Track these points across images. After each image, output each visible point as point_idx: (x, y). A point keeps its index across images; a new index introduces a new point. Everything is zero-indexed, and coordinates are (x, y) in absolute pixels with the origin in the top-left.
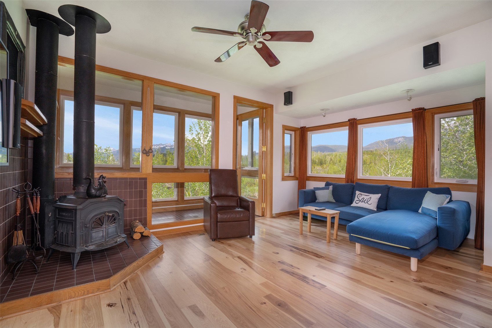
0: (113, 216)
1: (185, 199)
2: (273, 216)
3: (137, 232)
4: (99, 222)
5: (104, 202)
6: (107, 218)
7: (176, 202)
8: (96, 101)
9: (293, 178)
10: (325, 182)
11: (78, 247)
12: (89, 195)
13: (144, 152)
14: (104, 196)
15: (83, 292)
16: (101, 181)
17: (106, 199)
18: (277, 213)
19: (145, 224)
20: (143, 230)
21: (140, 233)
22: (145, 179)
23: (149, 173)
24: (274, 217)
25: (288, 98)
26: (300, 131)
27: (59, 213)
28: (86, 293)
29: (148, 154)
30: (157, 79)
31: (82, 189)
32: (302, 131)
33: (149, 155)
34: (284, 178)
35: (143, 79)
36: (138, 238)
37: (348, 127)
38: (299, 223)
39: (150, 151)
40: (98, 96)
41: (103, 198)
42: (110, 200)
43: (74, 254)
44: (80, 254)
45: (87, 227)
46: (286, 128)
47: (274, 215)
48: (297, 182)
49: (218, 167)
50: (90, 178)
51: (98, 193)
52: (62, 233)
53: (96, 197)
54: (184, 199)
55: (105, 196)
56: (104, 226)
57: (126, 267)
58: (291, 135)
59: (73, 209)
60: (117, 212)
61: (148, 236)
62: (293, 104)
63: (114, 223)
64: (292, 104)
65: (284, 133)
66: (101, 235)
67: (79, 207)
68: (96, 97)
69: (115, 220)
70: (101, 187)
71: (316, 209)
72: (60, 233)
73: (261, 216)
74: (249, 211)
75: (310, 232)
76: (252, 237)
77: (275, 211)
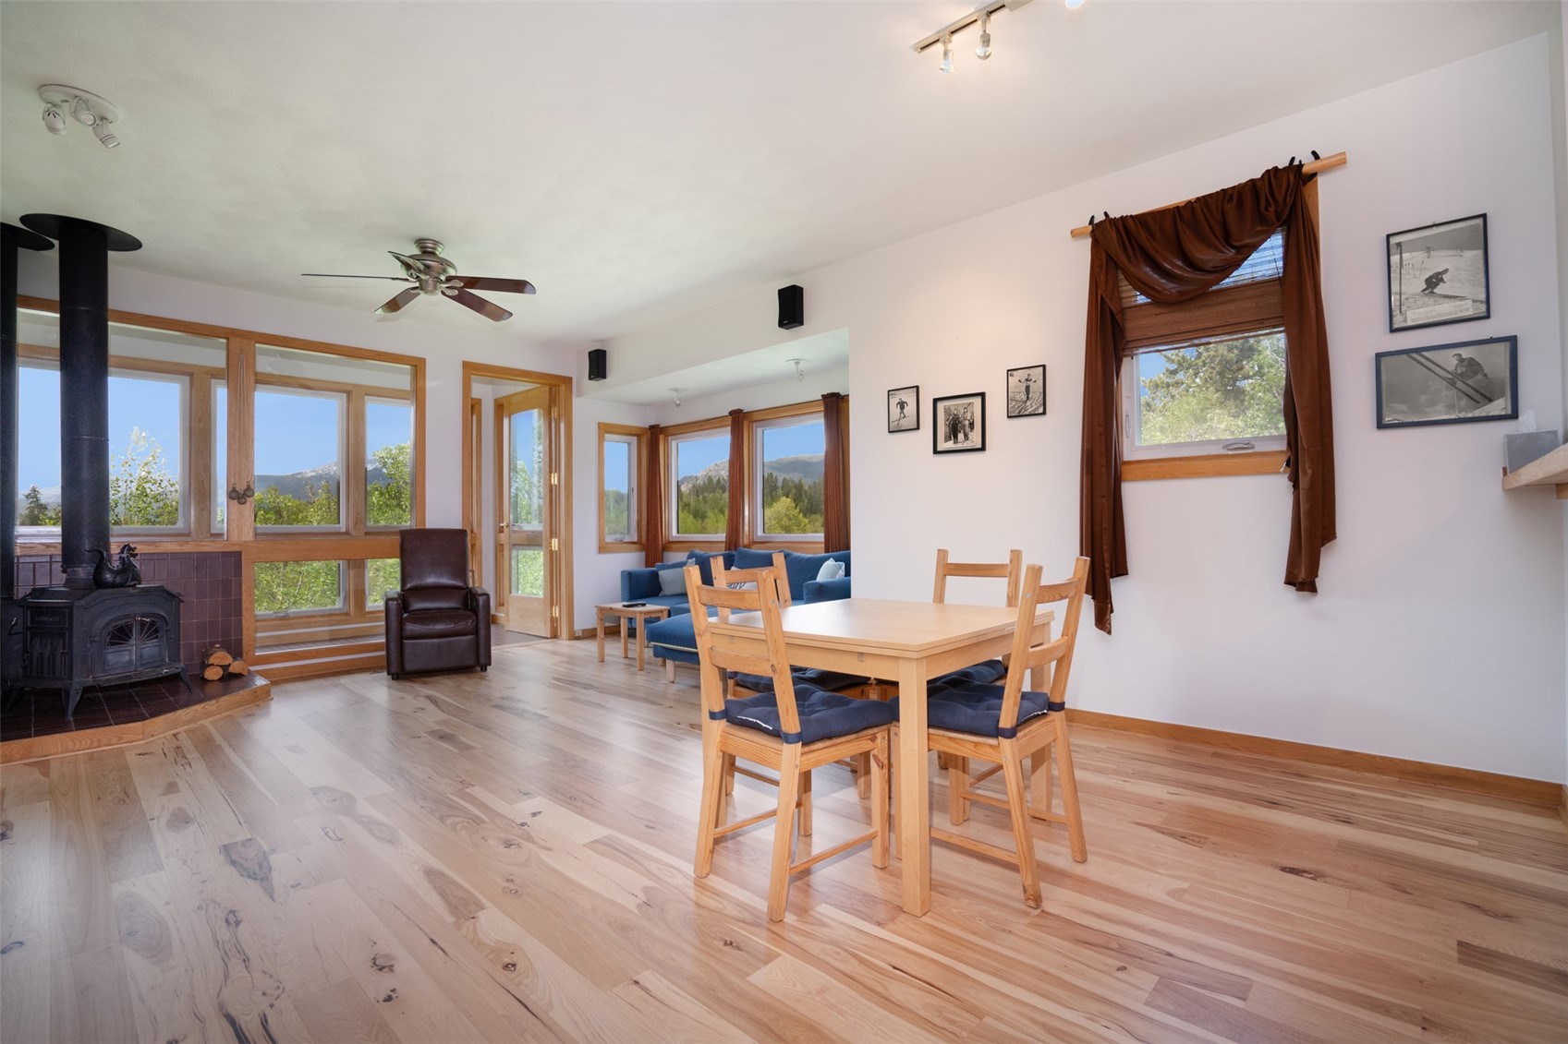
0: (153, 624)
1: (367, 610)
2: (577, 635)
3: (212, 665)
4: (120, 635)
5: (132, 595)
6: (138, 627)
7: (343, 616)
8: (111, 369)
9: (634, 546)
10: (686, 551)
11: (76, 680)
12: (98, 582)
13: (234, 495)
14: (132, 584)
15: (89, 741)
16: (125, 555)
17: (137, 591)
18: (587, 630)
19: (237, 652)
20: (227, 659)
21: (221, 666)
22: (238, 555)
23: (246, 542)
24: (578, 638)
25: (598, 364)
26: (649, 435)
27: (32, 618)
28: (95, 744)
29: (243, 500)
30: (264, 334)
31: (84, 572)
32: (652, 433)
33: (245, 503)
34: (603, 548)
35: (229, 334)
36: (216, 678)
37: (729, 428)
38: (621, 644)
39: (248, 493)
40: (114, 356)
41: (130, 589)
42: (147, 591)
43: (68, 692)
44: (80, 692)
45: (94, 641)
46: (605, 429)
47: (579, 634)
48: (643, 554)
49: (424, 524)
50: (102, 550)
51: (118, 580)
52: (42, 654)
53: (113, 585)
54: (365, 608)
55: (135, 585)
56: (133, 641)
57: (178, 709)
58: (629, 444)
59: (66, 608)
60: (164, 618)
61: (240, 674)
62: (608, 378)
63: (157, 637)
64: (605, 377)
65: (601, 440)
66: (127, 658)
67: (76, 604)
68: (111, 361)
69: (156, 631)
70: (127, 567)
71: (624, 606)
72: (35, 655)
73: (549, 636)
74: (477, 615)
75: (626, 657)
76: (486, 670)
77: (579, 626)
